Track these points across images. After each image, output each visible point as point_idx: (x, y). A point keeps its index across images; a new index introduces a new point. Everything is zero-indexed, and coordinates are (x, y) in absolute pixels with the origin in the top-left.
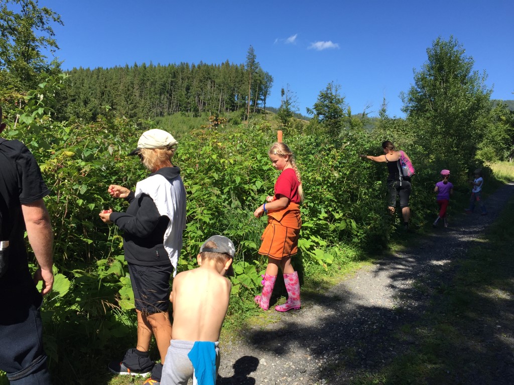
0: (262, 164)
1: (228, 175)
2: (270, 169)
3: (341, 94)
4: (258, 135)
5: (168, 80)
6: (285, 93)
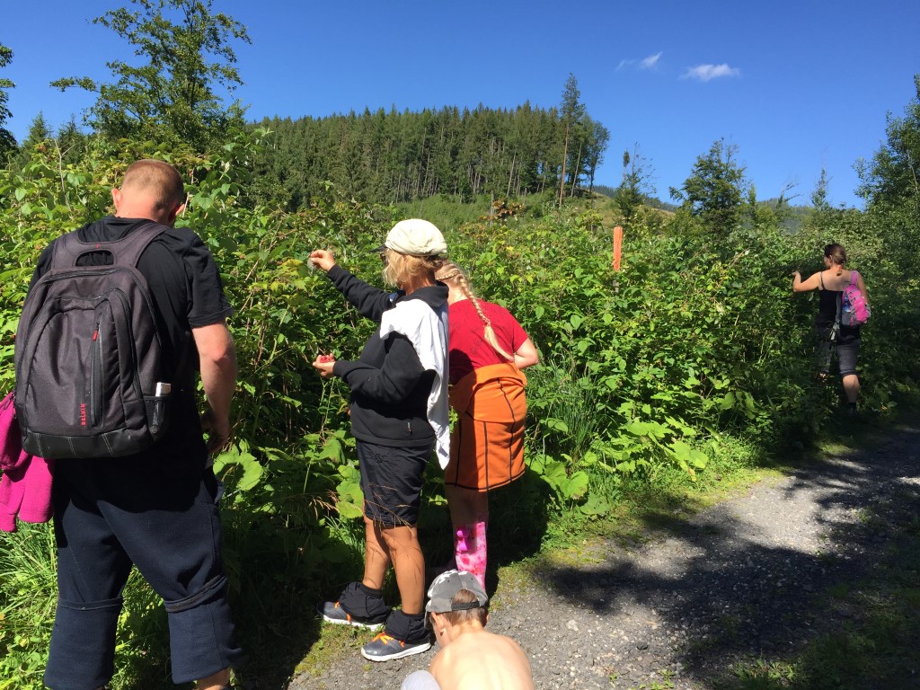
0: (582, 286)
1: (522, 303)
2: (598, 295)
3: (737, 163)
4: (577, 235)
5: (420, 137)
6: (631, 160)
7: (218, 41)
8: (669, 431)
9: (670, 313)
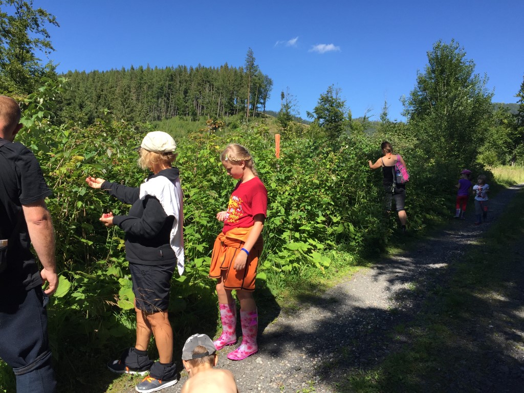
0: (259, 167)
2: (268, 173)
3: (341, 97)
4: (256, 138)
5: (165, 83)
6: (285, 96)
7: (38, 26)
8: (310, 247)
9: (307, 181)
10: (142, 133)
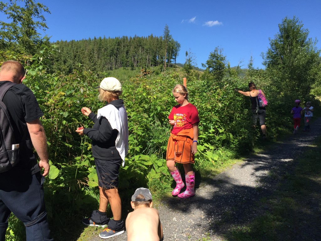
0: (173, 99)
1: (153, 105)
3: (223, 54)
4: (171, 81)
5: (115, 47)
6: (188, 54)
7: (38, 13)
8: (205, 148)
9: (204, 107)
10: (101, 78)
